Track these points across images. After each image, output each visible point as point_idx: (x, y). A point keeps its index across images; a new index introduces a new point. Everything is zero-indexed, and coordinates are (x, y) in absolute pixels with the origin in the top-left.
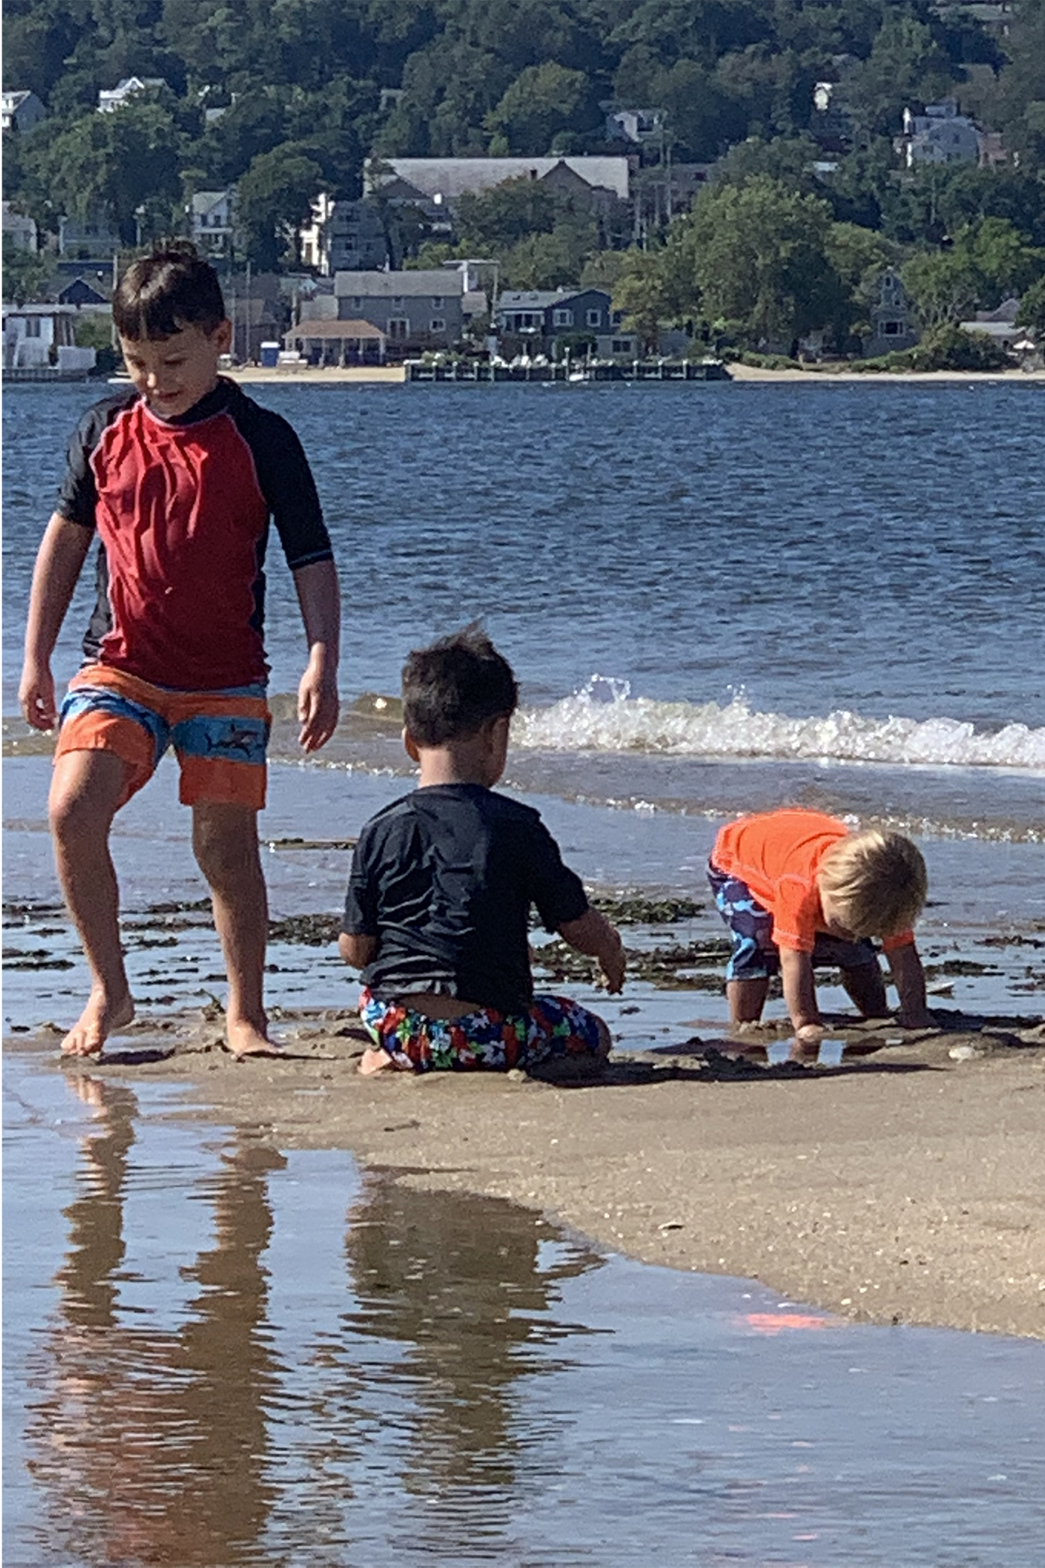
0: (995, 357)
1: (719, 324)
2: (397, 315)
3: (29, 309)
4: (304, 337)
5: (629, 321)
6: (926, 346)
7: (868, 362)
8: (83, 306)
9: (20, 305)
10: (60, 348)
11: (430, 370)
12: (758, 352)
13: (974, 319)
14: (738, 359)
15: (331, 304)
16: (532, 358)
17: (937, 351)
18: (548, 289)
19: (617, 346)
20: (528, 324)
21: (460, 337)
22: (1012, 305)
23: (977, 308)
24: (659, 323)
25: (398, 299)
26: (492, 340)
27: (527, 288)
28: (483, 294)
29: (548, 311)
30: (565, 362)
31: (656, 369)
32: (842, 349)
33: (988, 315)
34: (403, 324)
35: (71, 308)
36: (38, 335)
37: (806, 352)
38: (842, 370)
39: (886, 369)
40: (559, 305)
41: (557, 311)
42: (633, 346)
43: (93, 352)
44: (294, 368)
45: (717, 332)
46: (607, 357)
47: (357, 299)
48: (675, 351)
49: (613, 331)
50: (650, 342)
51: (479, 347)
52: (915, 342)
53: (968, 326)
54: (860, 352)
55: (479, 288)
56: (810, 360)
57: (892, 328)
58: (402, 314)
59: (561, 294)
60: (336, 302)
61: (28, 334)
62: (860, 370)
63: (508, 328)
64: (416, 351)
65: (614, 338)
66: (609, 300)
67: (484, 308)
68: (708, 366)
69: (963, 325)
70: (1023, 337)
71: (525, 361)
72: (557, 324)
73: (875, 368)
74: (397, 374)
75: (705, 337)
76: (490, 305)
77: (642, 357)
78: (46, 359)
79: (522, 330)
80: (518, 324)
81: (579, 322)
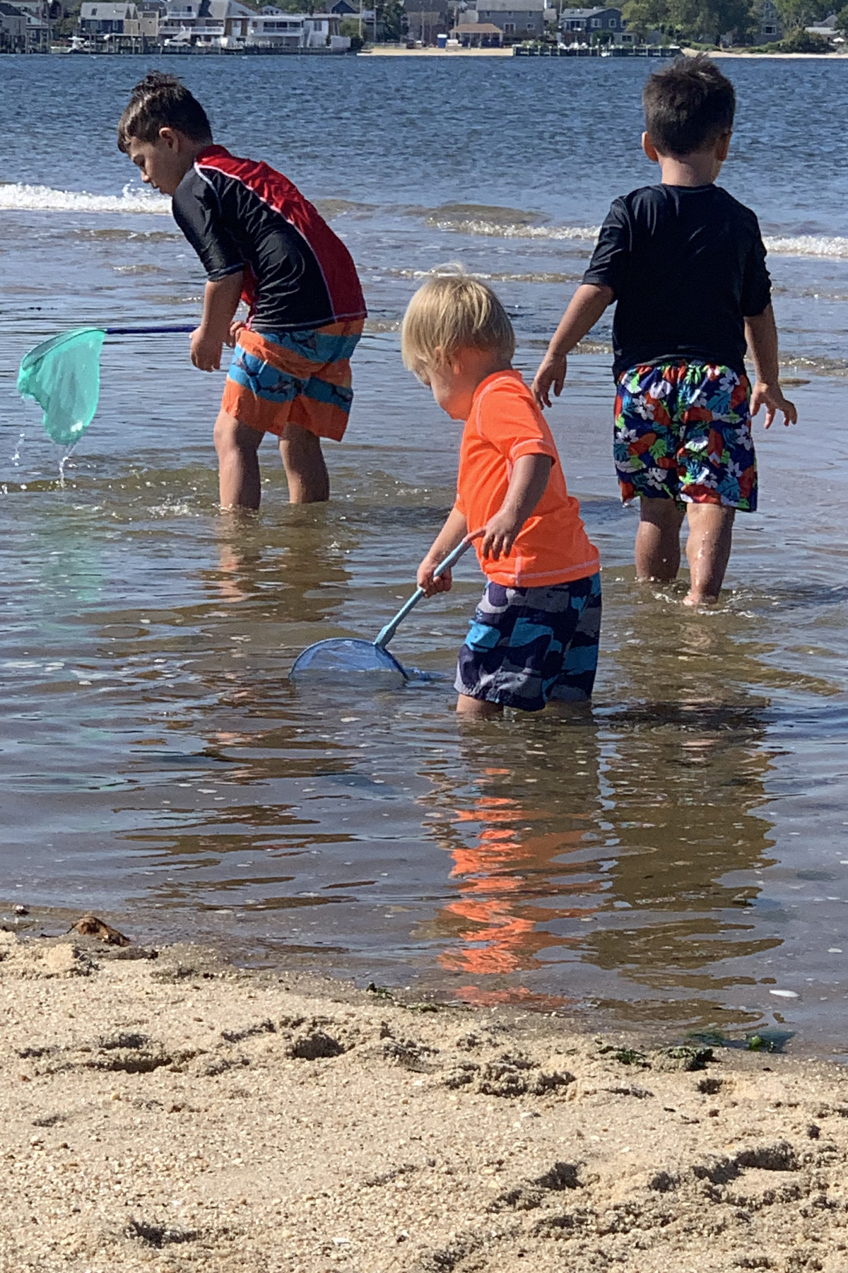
0: (823, 45)
1: (679, 27)
2: (507, 20)
3: (316, 16)
4: (460, 32)
5: (631, 26)
6: (787, 40)
7: (757, 48)
8: (345, 15)
9: (311, 14)
10: (332, 37)
11: (526, 50)
12: (699, 42)
13: (812, 26)
14: (688, 46)
15: (475, 15)
16: (580, 44)
17: (793, 43)
18: (588, 8)
19: (624, 38)
20: (578, 26)
21: (542, 33)
22: (833, 18)
23: (814, 19)
24: (647, 26)
25: (510, 12)
26: (559, 35)
27: (578, 7)
28: (554, 10)
29: (589, 19)
30: (597, 47)
31: (644, 51)
32: (743, 41)
33: (821, 23)
34: (512, 26)
35: (339, 16)
36: (320, 30)
37: (724, 42)
38: (743, 52)
39: (766, 52)
40: (595, 16)
41: (593, 20)
42: (633, 39)
43: (349, 39)
44: (455, 49)
45: (678, 31)
46: (619, 44)
47: (488, 12)
48: (655, 42)
49: (622, 30)
50: (641, 36)
51: (552, 38)
52: (782, 38)
53: (810, 30)
54: (752, 43)
55: (552, 7)
56: (725, 46)
57: (769, 30)
58: (512, 20)
59: (596, 10)
60: (477, 14)
61: (315, 29)
62: (752, 52)
63: (568, 28)
64: (519, 40)
65: (622, 34)
66: (620, 14)
67: (555, 17)
68: (672, 50)
69: (807, 29)
70: (838, 35)
71: (576, 46)
72: (593, 26)
73: (760, 51)
74: (509, 52)
75: (671, 33)
76: (558, 16)
77: (638, 43)
78: (325, 42)
79: (575, 29)
80: (573, 26)
81: (605, 25)
